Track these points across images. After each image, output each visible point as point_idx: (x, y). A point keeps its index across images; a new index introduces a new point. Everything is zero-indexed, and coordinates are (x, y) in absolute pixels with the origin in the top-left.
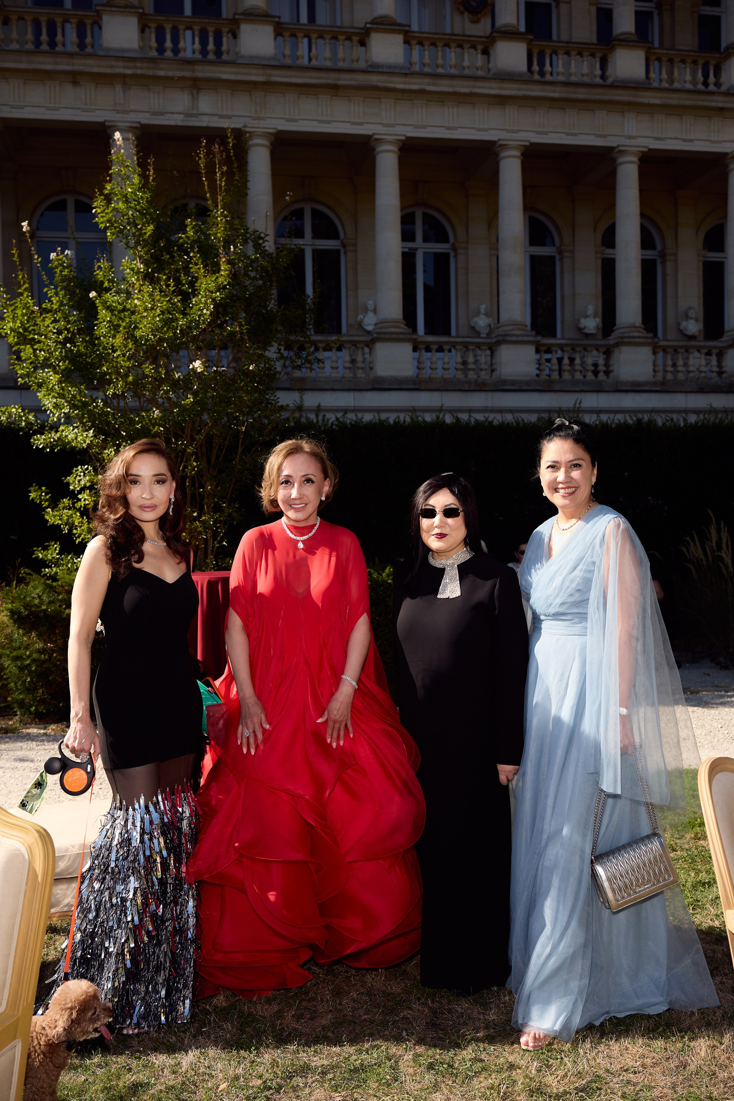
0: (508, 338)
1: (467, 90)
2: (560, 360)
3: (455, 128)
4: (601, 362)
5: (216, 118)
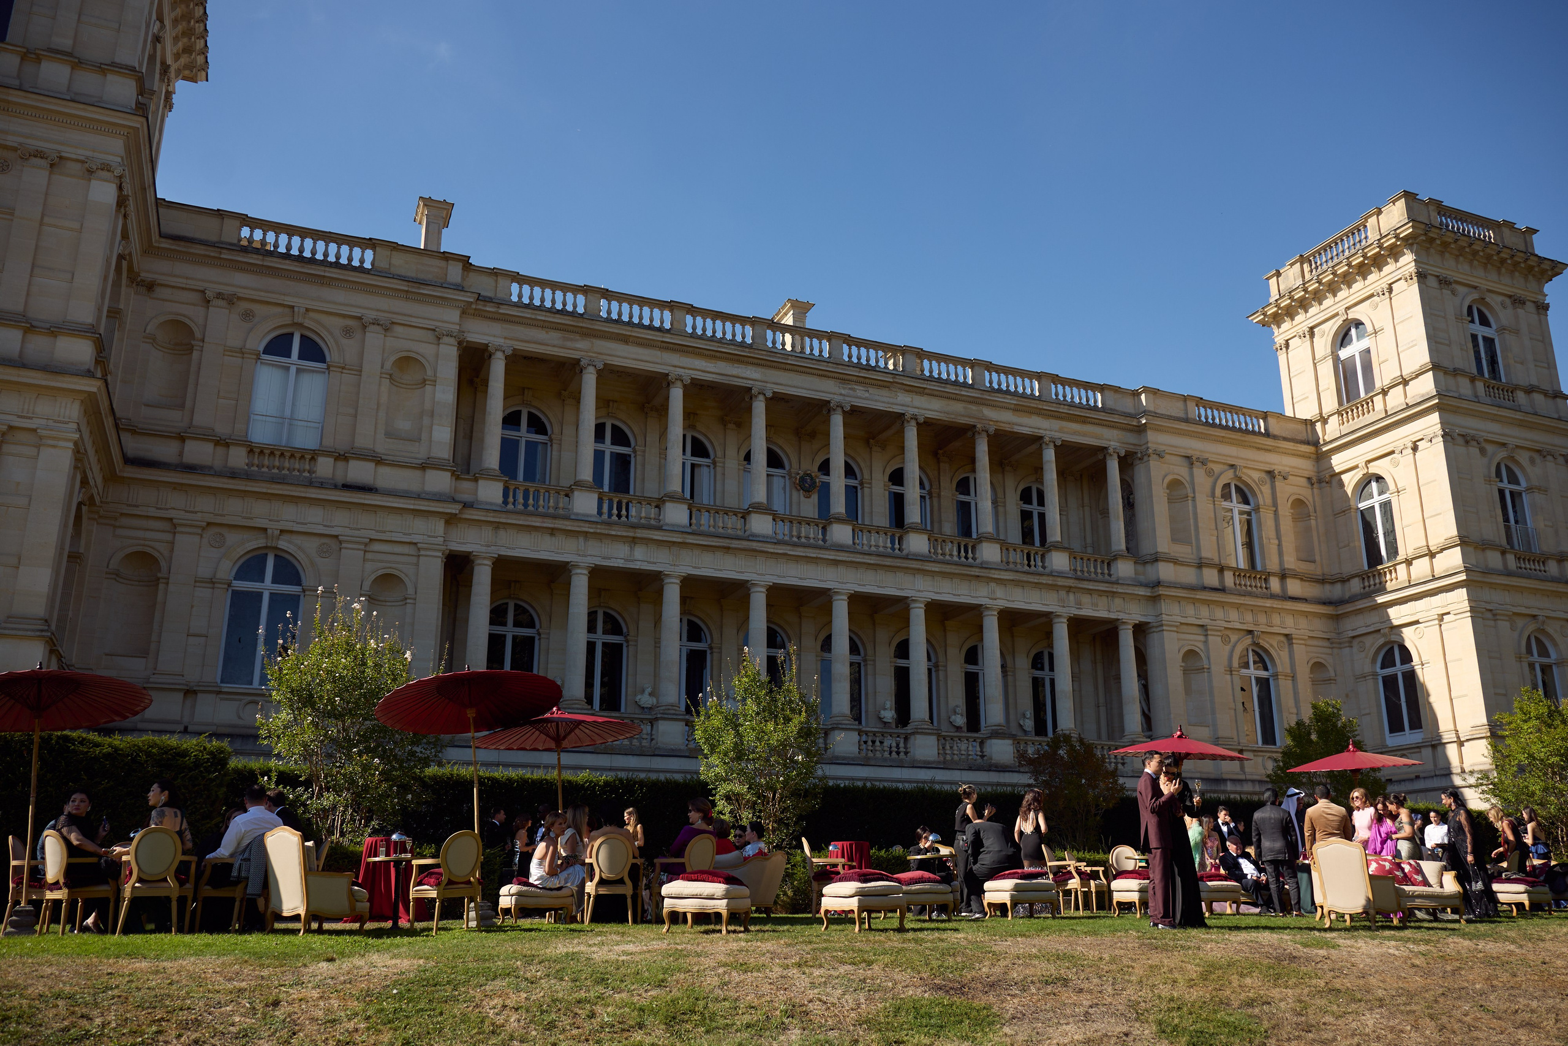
0: (840, 726)
1: (814, 555)
2: (873, 742)
3: (805, 579)
4: (902, 745)
5: (646, 563)
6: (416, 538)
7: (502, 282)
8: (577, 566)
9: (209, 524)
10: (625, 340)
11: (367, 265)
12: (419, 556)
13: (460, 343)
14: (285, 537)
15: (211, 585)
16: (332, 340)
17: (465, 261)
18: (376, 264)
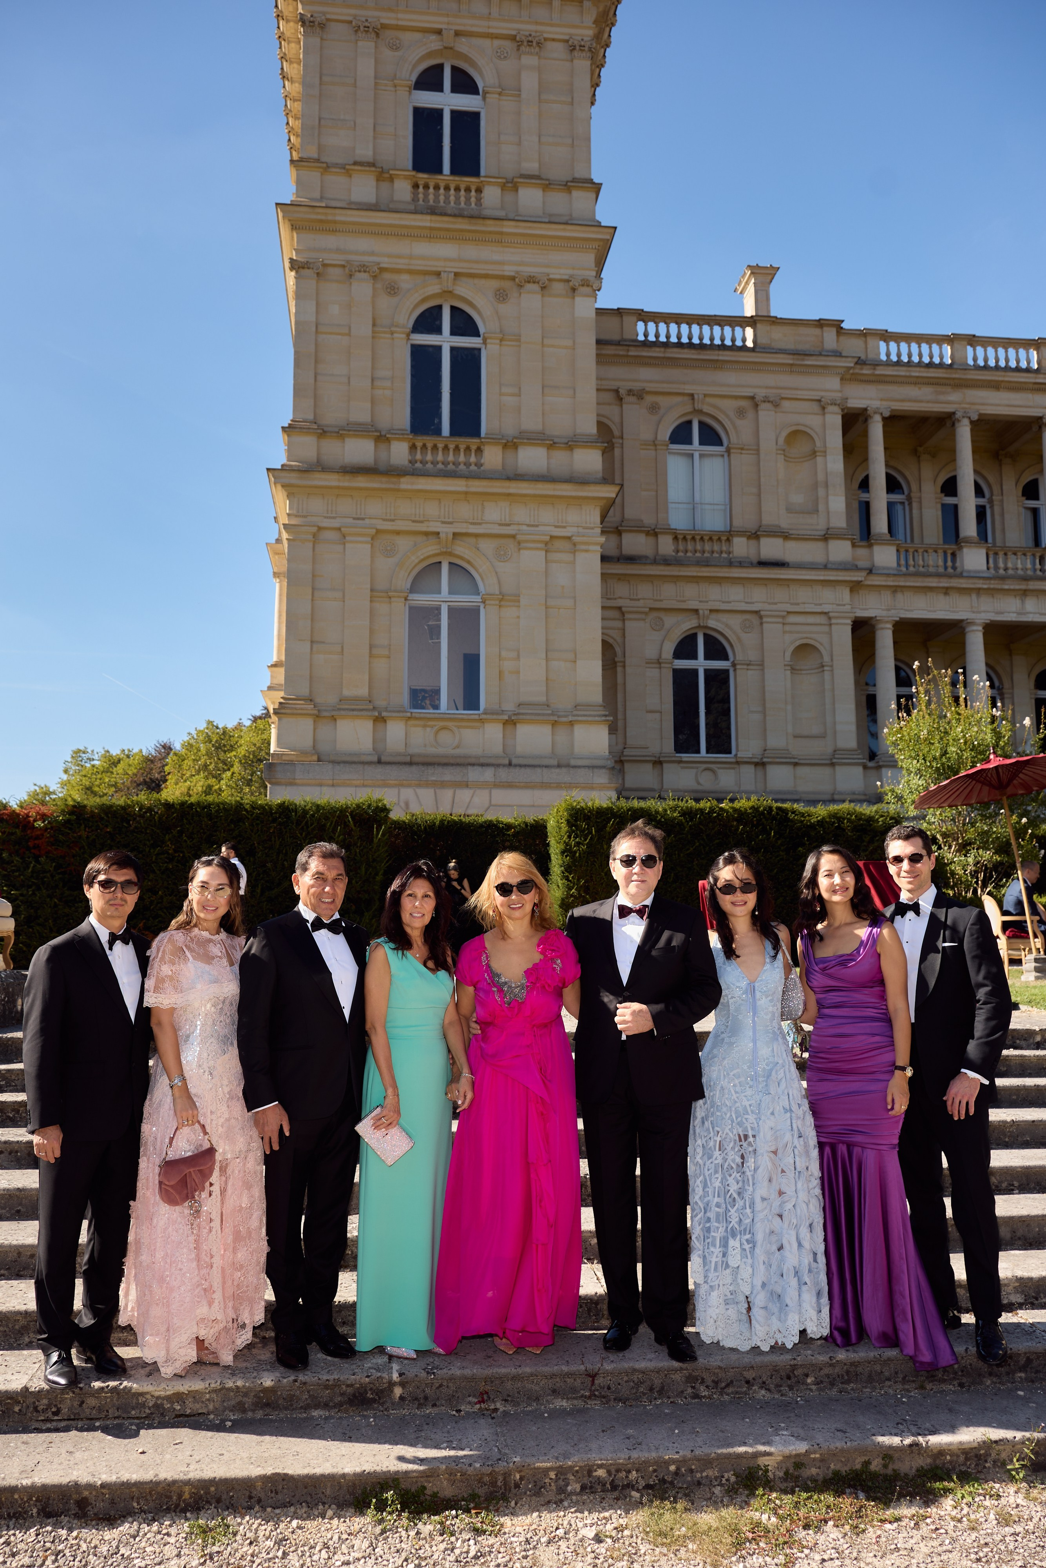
6: (826, 608)
7: (871, 341)
8: (972, 623)
9: (651, 609)
10: (996, 386)
11: (750, 344)
12: (830, 625)
13: (843, 410)
14: (714, 616)
15: (657, 666)
16: (729, 423)
17: (837, 324)
18: (759, 341)
